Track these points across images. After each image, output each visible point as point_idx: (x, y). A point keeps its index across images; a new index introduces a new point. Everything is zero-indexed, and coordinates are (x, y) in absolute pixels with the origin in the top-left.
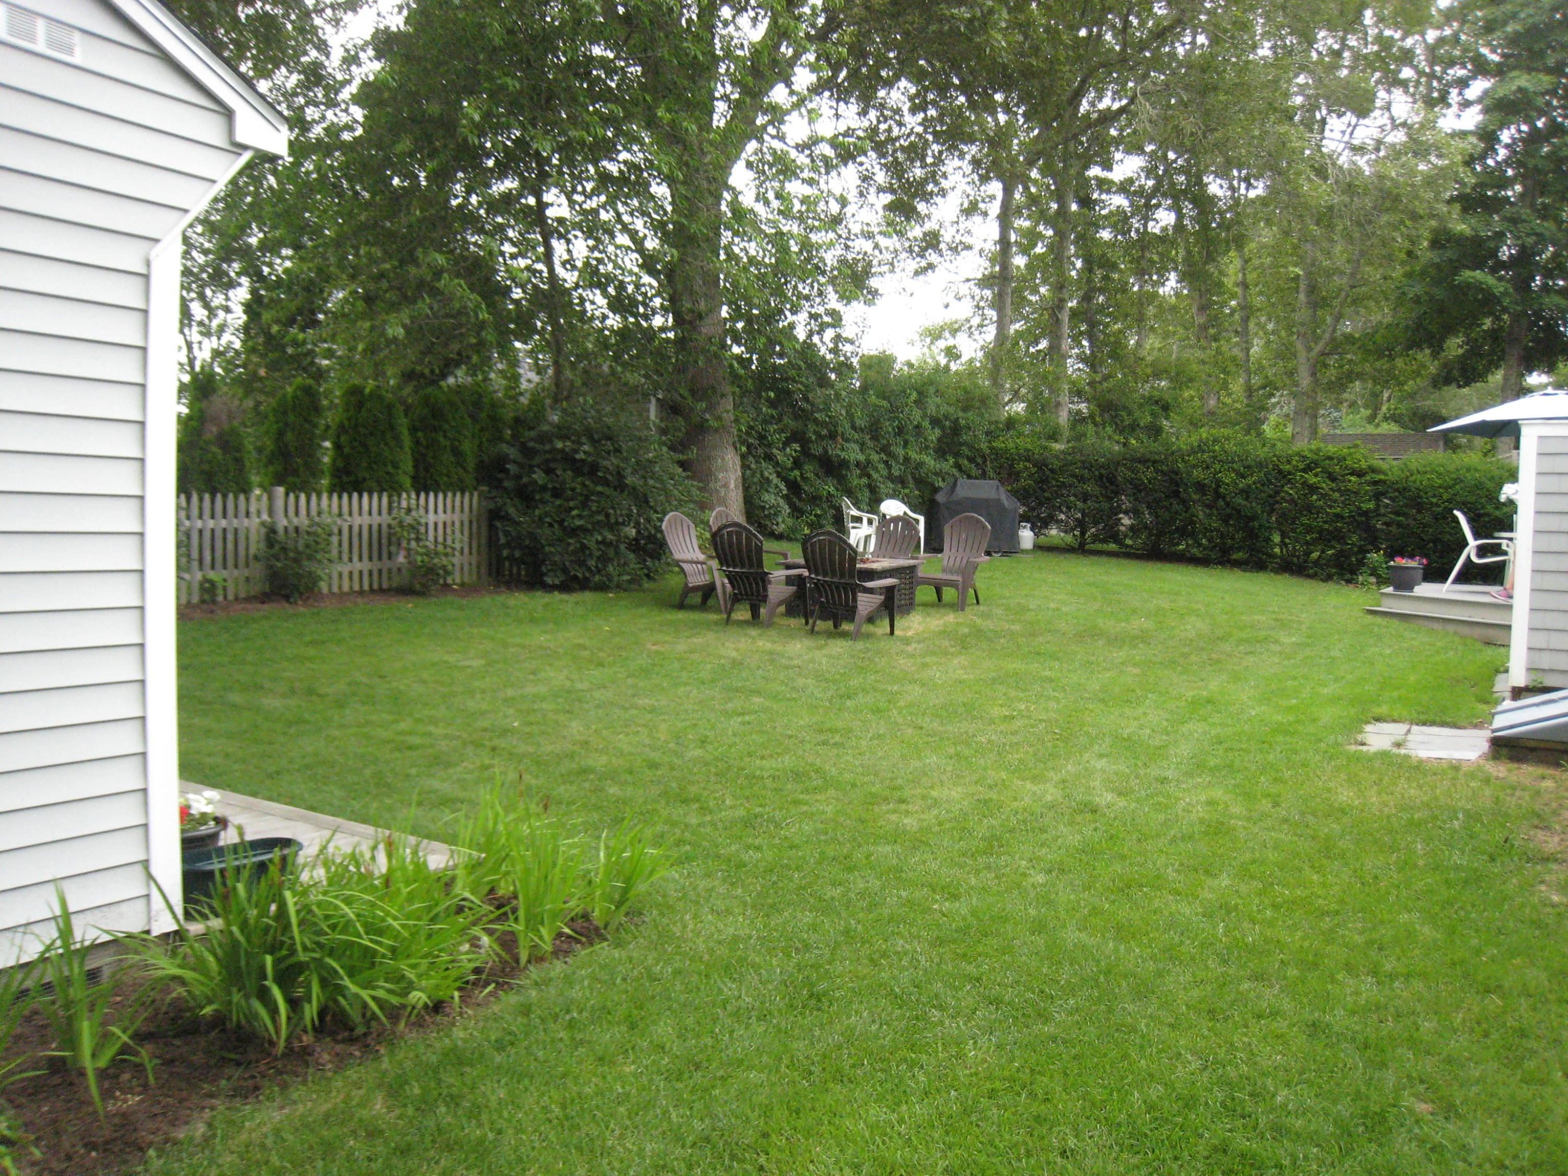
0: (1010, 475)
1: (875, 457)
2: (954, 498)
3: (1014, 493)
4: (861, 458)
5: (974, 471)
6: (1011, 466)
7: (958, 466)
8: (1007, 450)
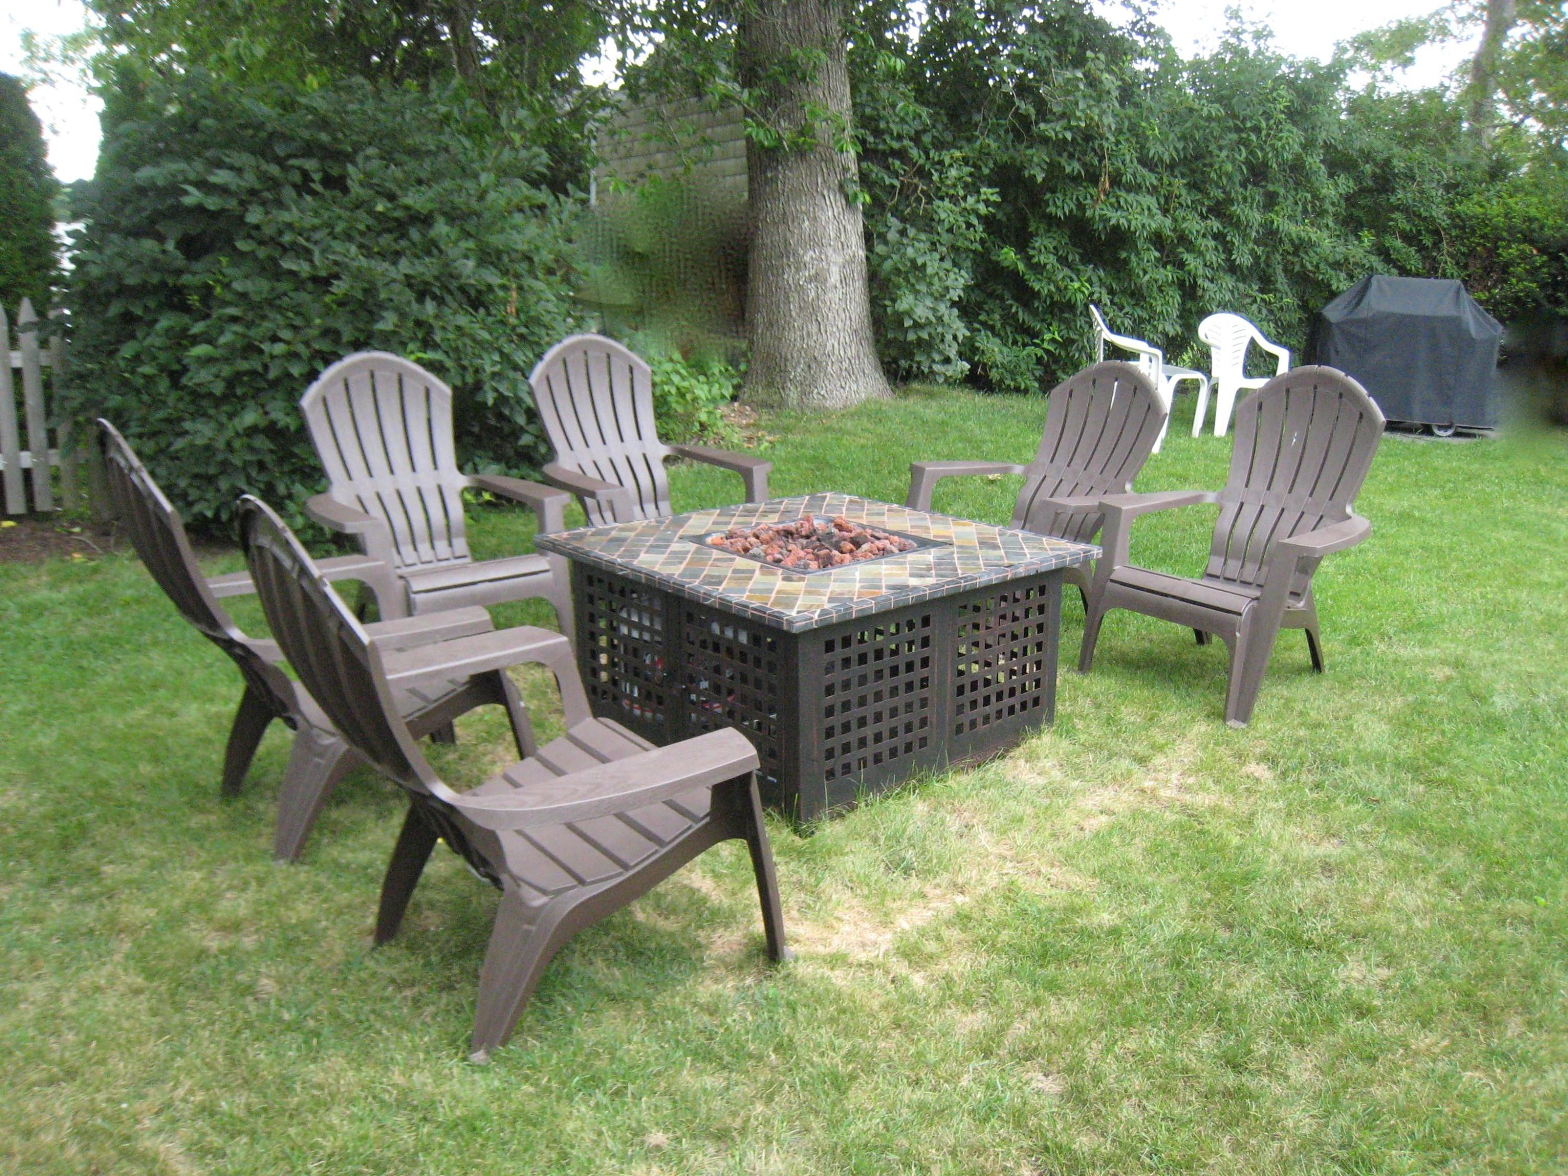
0: (1488, 270)
1: (1193, 225)
2: (1363, 312)
3: (1493, 307)
4: (1161, 223)
5: (1414, 261)
6: (1493, 252)
7: (1384, 253)
8: (1485, 221)
